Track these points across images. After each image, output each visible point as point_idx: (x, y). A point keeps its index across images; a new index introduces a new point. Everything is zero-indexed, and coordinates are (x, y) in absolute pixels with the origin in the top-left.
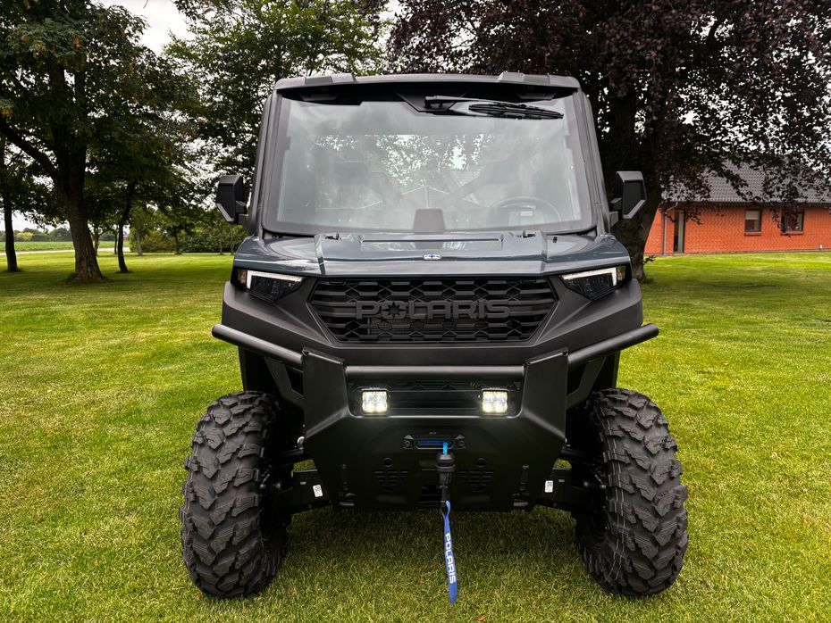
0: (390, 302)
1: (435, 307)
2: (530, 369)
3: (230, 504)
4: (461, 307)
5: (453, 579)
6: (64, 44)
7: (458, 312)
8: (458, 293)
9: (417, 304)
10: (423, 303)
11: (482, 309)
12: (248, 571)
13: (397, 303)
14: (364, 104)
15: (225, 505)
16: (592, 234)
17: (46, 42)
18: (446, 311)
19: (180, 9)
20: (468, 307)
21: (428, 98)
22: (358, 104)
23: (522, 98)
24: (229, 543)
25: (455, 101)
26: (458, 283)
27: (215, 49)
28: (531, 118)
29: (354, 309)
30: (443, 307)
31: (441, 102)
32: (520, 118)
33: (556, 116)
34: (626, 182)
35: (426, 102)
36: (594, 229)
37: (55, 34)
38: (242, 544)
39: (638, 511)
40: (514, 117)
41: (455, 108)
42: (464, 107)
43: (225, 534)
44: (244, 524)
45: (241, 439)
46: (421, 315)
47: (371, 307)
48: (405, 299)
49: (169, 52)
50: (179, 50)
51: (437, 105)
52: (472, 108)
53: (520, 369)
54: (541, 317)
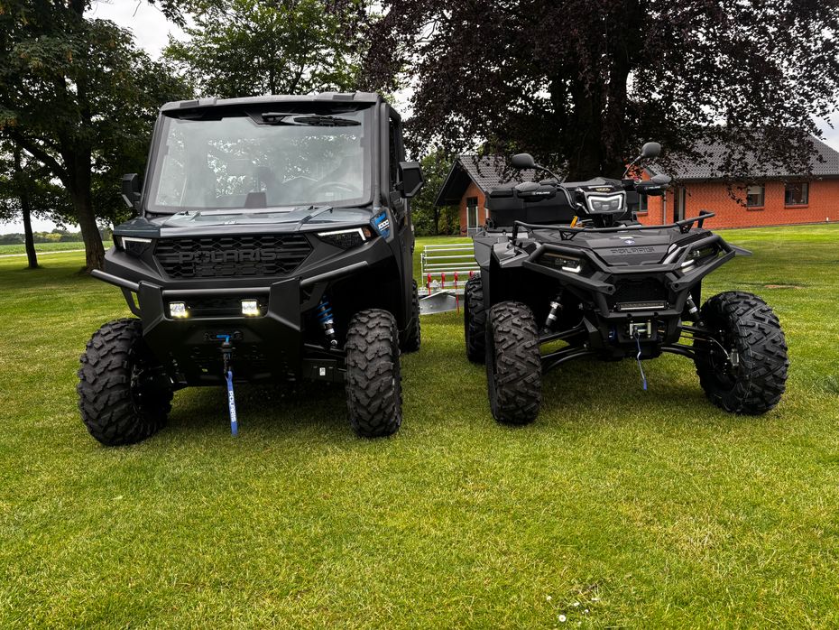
0: (200, 252)
1: (228, 254)
2: (273, 287)
3: (106, 380)
4: (245, 254)
5: (234, 418)
6: (59, 58)
7: (242, 257)
8: (243, 245)
9: (217, 253)
10: (221, 252)
11: (258, 255)
12: (122, 423)
13: (204, 252)
14: (224, 119)
15: (102, 381)
16: (370, 208)
17: (43, 58)
18: (235, 257)
19: (167, 16)
20: (249, 254)
21: (264, 114)
22: (220, 120)
23: (333, 111)
24: (106, 404)
25: (285, 116)
26: (243, 239)
27: (209, 50)
28: (339, 126)
29: (179, 257)
30: (233, 254)
31: (274, 117)
32: (332, 126)
33: (357, 124)
34: (405, 170)
35: (264, 117)
36: (371, 204)
37: (51, 49)
38: (115, 405)
39: (356, 376)
40: (327, 125)
41: (284, 120)
42: (290, 119)
43: (103, 398)
44: (115, 393)
45: (116, 343)
46: (219, 260)
47: (188, 256)
48: (210, 250)
49: (167, 56)
50: (176, 52)
51: (272, 119)
52: (296, 120)
53: (268, 288)
54: (301, 260)
